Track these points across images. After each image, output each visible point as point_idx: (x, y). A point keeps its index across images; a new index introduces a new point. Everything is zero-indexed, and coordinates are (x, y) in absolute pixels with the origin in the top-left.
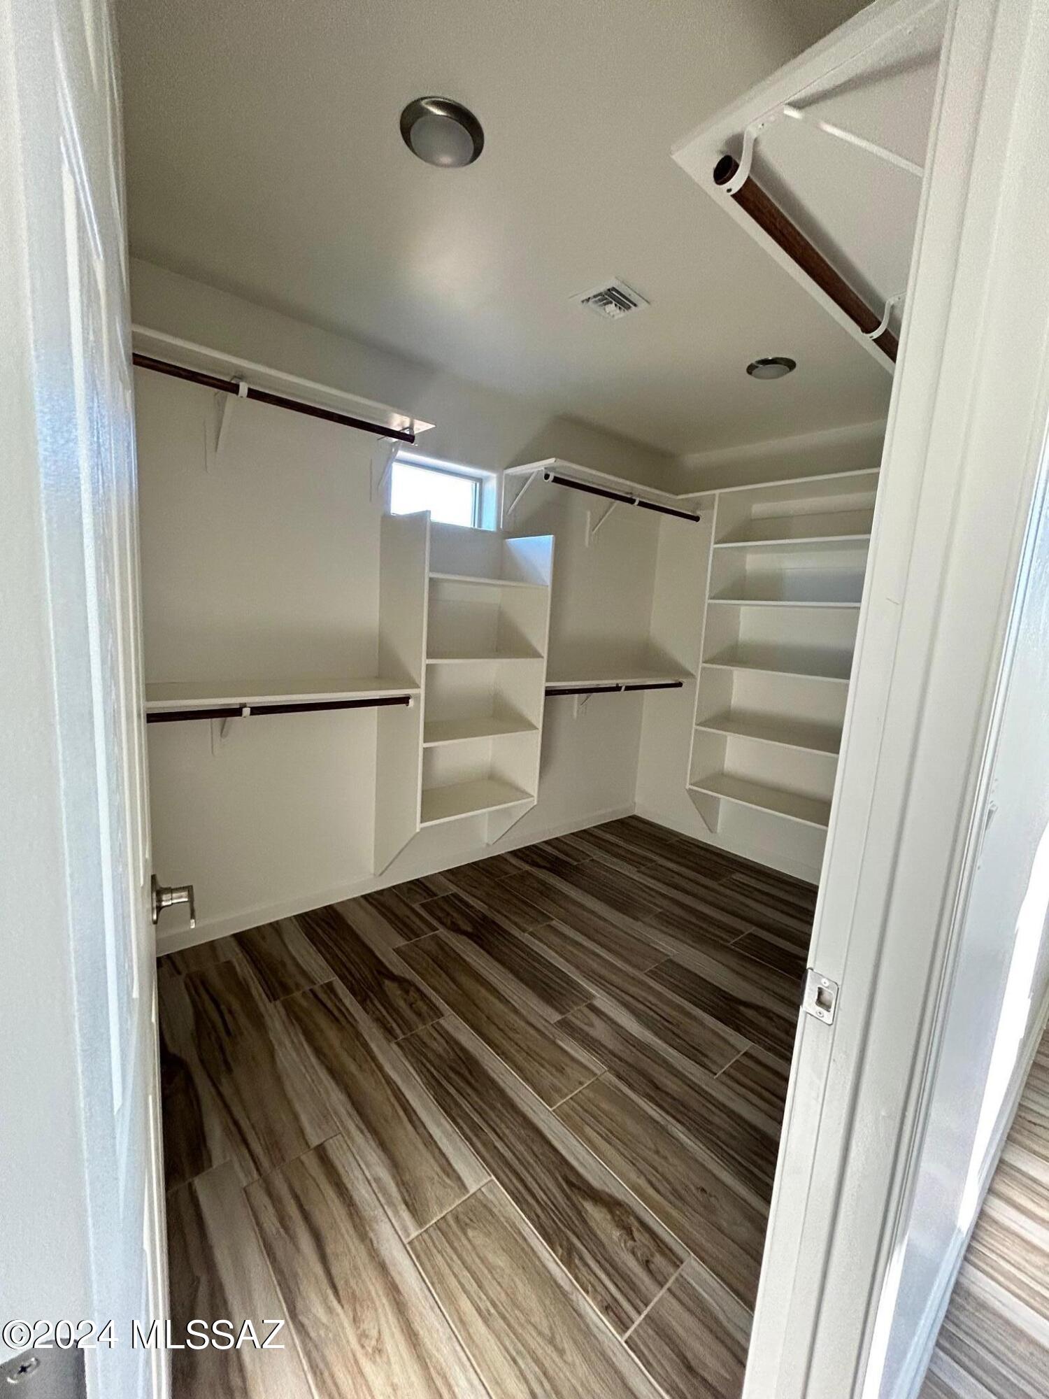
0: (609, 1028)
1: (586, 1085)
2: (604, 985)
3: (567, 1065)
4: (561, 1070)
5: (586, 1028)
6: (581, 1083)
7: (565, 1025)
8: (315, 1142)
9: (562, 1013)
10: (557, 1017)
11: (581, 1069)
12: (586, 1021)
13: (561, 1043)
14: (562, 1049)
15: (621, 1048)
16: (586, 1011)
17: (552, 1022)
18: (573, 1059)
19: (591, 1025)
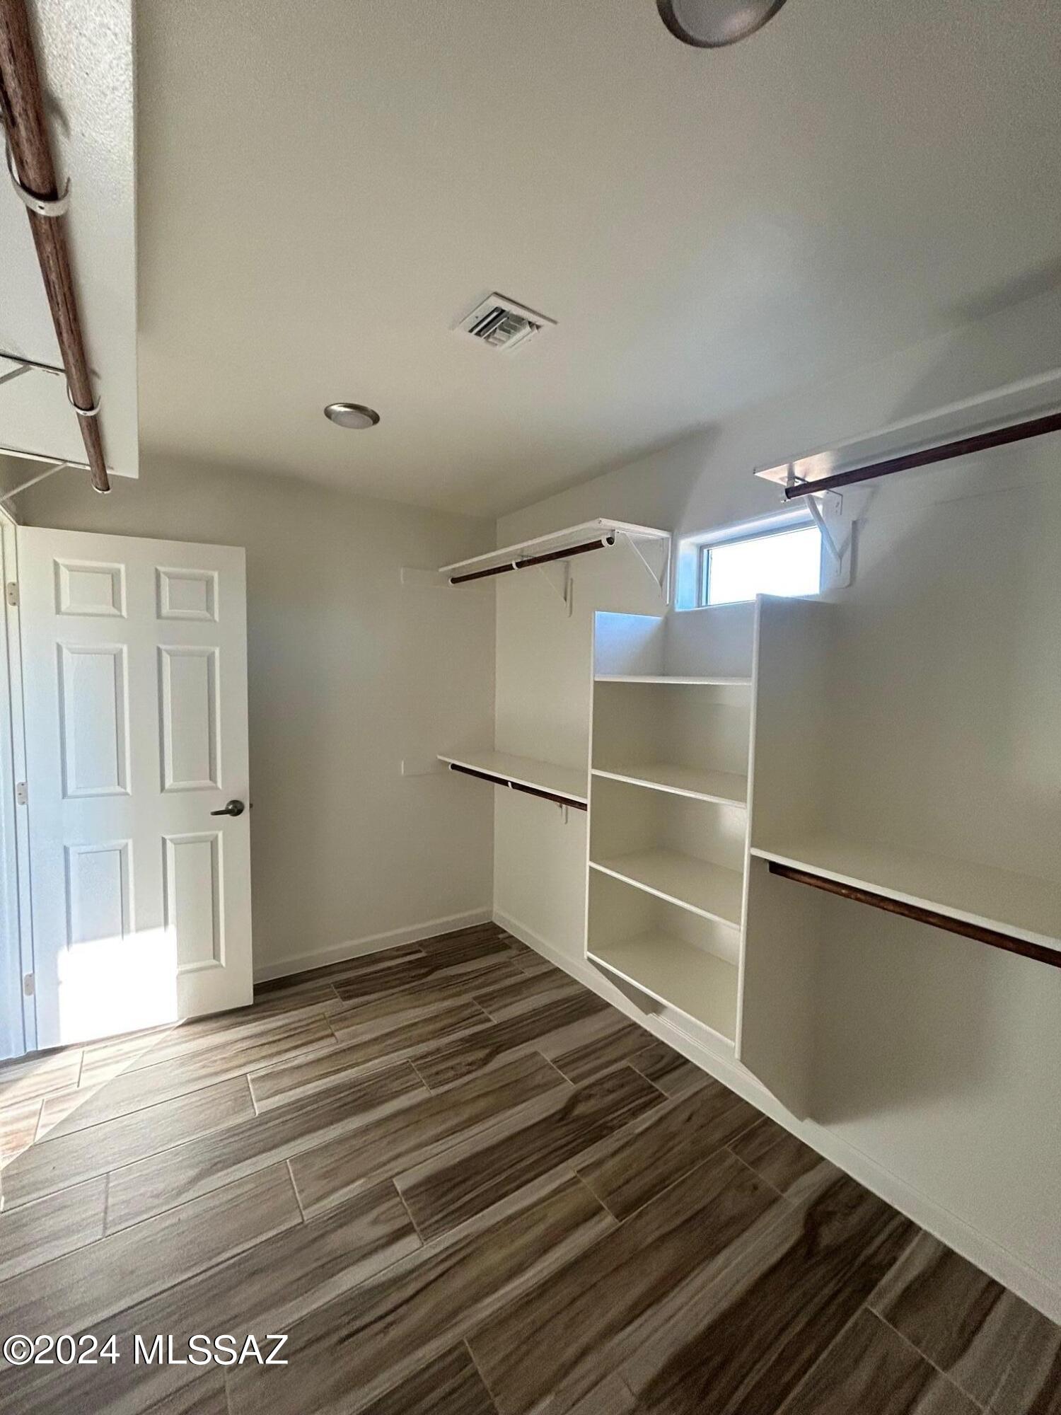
0: (362, 1243)
1: (297, 1195)
2: (443, 1261)
3: (329, 1182)
4: (325, 1176)
5: (375, 1213)
6: (301, 1191)
7: (387, 1191)
8: (336, 1034)
9: (405, 1193)
10: (400, 1185)
11: (321, 1193)
12: (383, 1217)
13: (362, 1181)
14: (353, 1181)
15: (328, 1248)
16: (403, 1221)
17: (394, 1180)
18: (335, 1190)
19: (375, 1222)
